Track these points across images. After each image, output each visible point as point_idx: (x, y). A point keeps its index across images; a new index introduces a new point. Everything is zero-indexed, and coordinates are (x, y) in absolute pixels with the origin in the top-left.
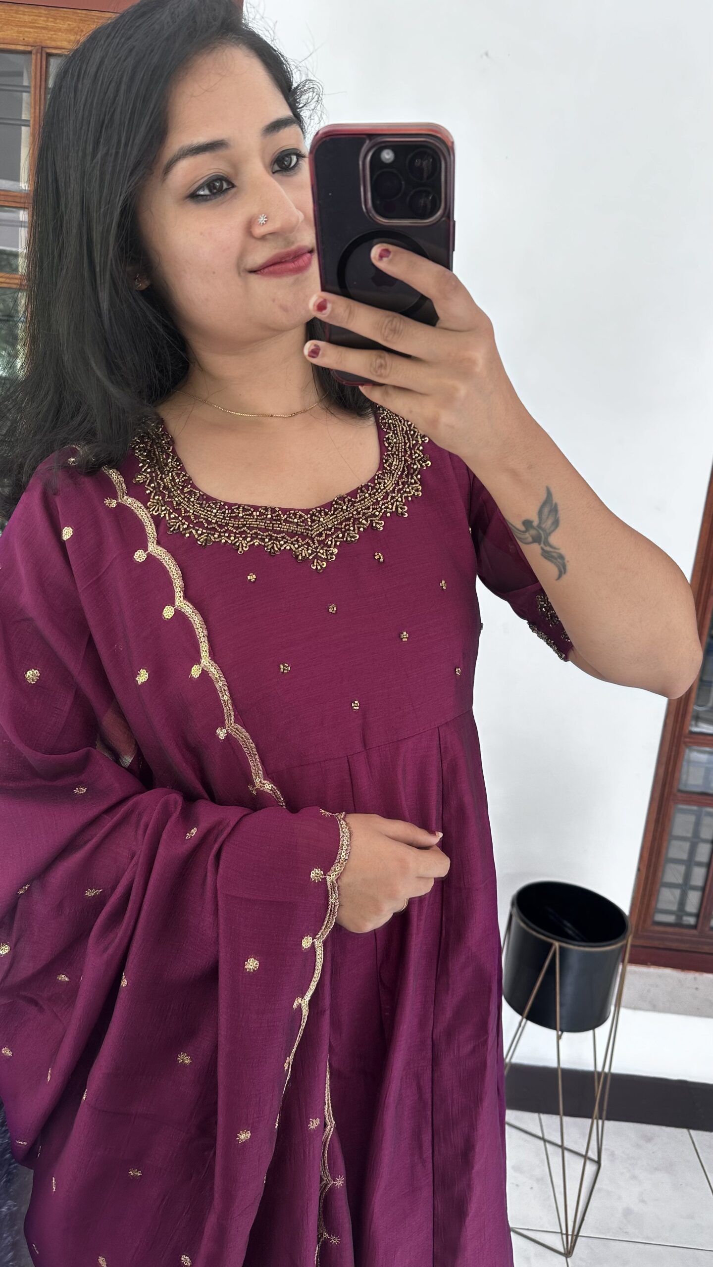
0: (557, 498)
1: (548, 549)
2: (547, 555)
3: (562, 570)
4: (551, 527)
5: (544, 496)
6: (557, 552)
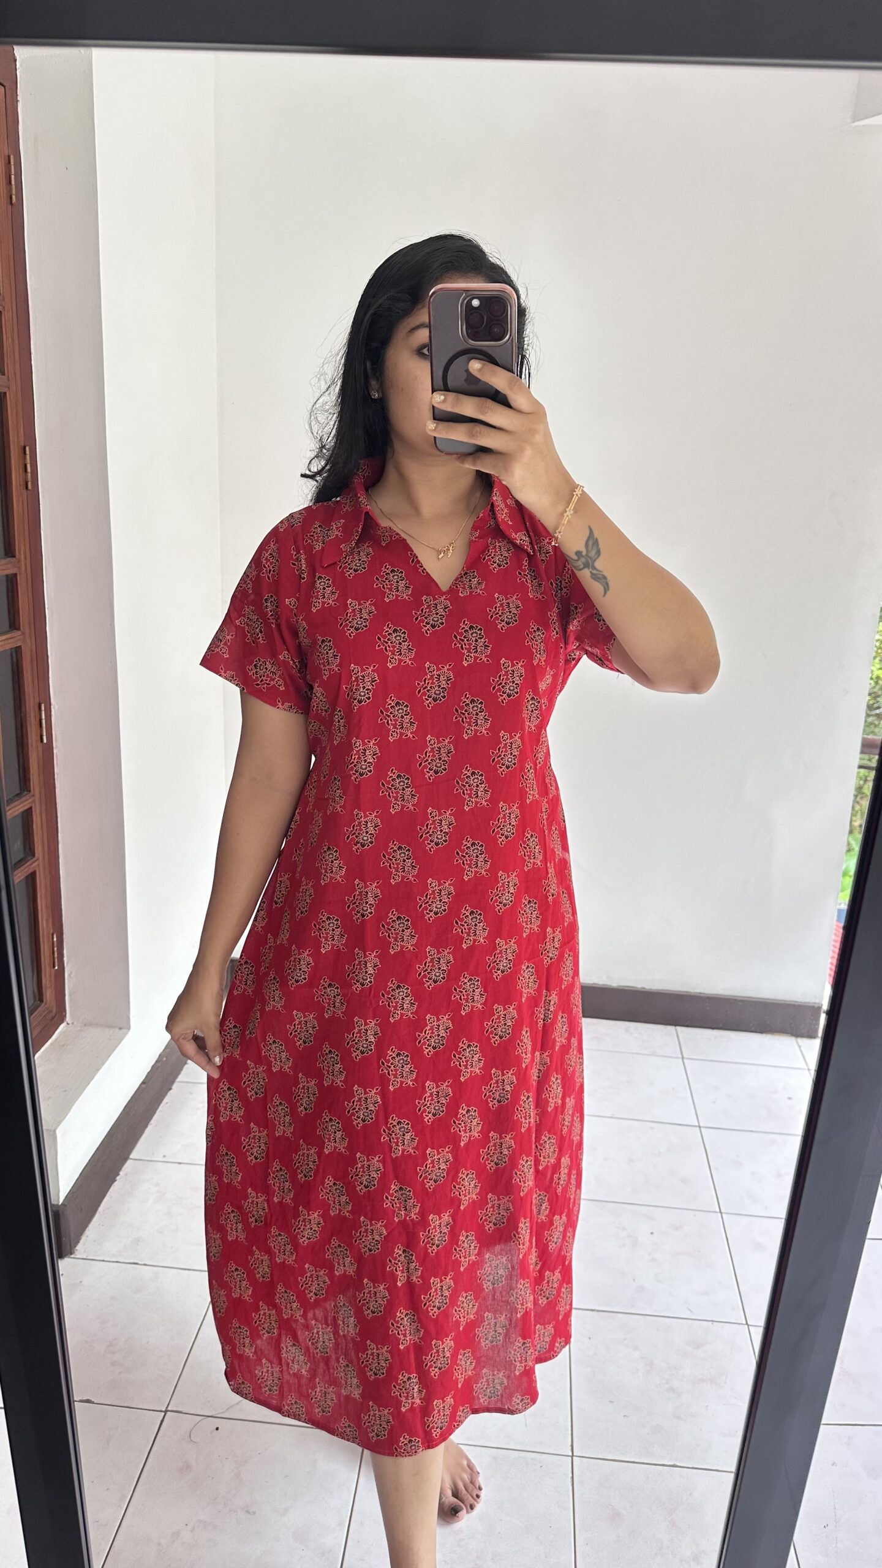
0: (596, 535)
1: (595, 572)
2: (595, 577)
3: (606, 588)
4: (594, 556)
5: (588, 533)
6: (599, 574)
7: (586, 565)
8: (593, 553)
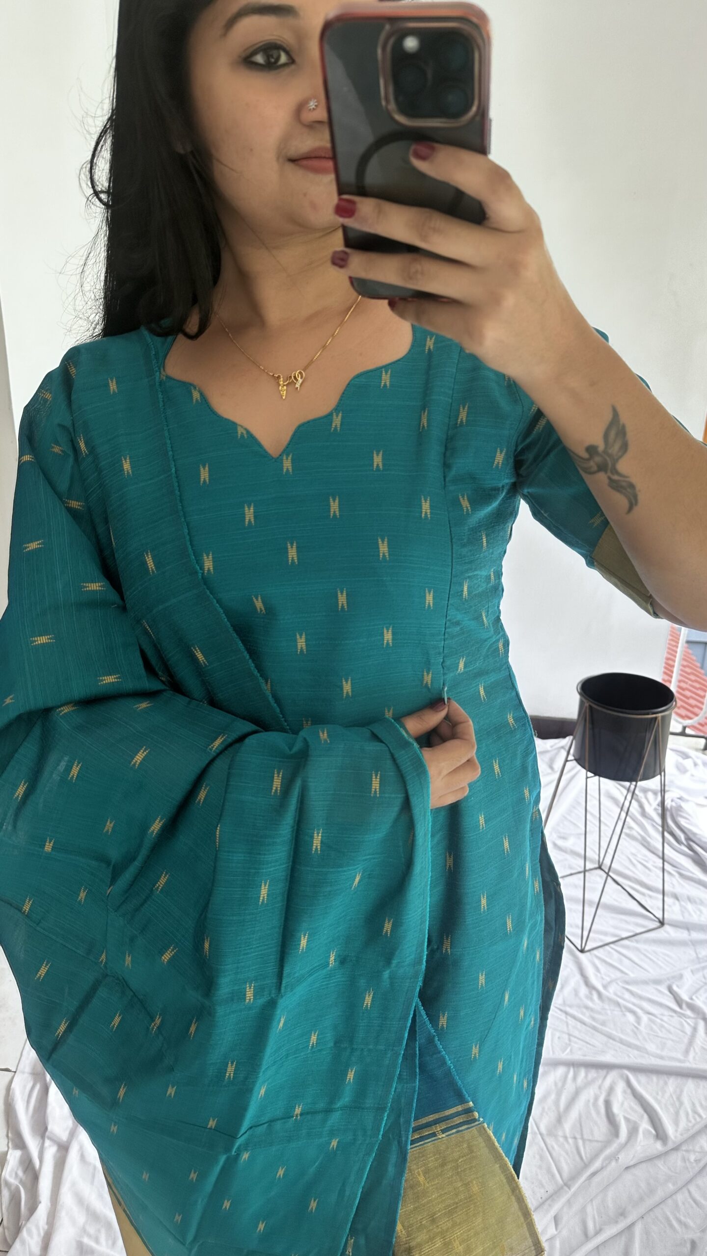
4: (618, 452)
6: (626, 481)
7: (602, 468)
8: (615, 449)
